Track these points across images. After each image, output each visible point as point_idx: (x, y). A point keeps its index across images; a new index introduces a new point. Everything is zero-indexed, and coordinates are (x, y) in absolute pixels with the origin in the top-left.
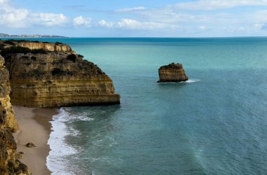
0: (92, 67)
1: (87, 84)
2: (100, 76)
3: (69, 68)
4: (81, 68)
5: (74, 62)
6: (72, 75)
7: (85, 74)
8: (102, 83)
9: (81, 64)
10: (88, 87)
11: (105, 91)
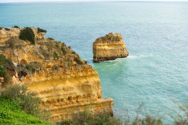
0: (65, 52)
1: (60, 86)
2: (80, 67)
3: (26, 57)
4: (47, 56)
5: (33, 43)
6: (33, 71)
7: (55, 68)
8: (83, 81)
9: (45, 48)
10: (61, 93)
11: (89, 95)
